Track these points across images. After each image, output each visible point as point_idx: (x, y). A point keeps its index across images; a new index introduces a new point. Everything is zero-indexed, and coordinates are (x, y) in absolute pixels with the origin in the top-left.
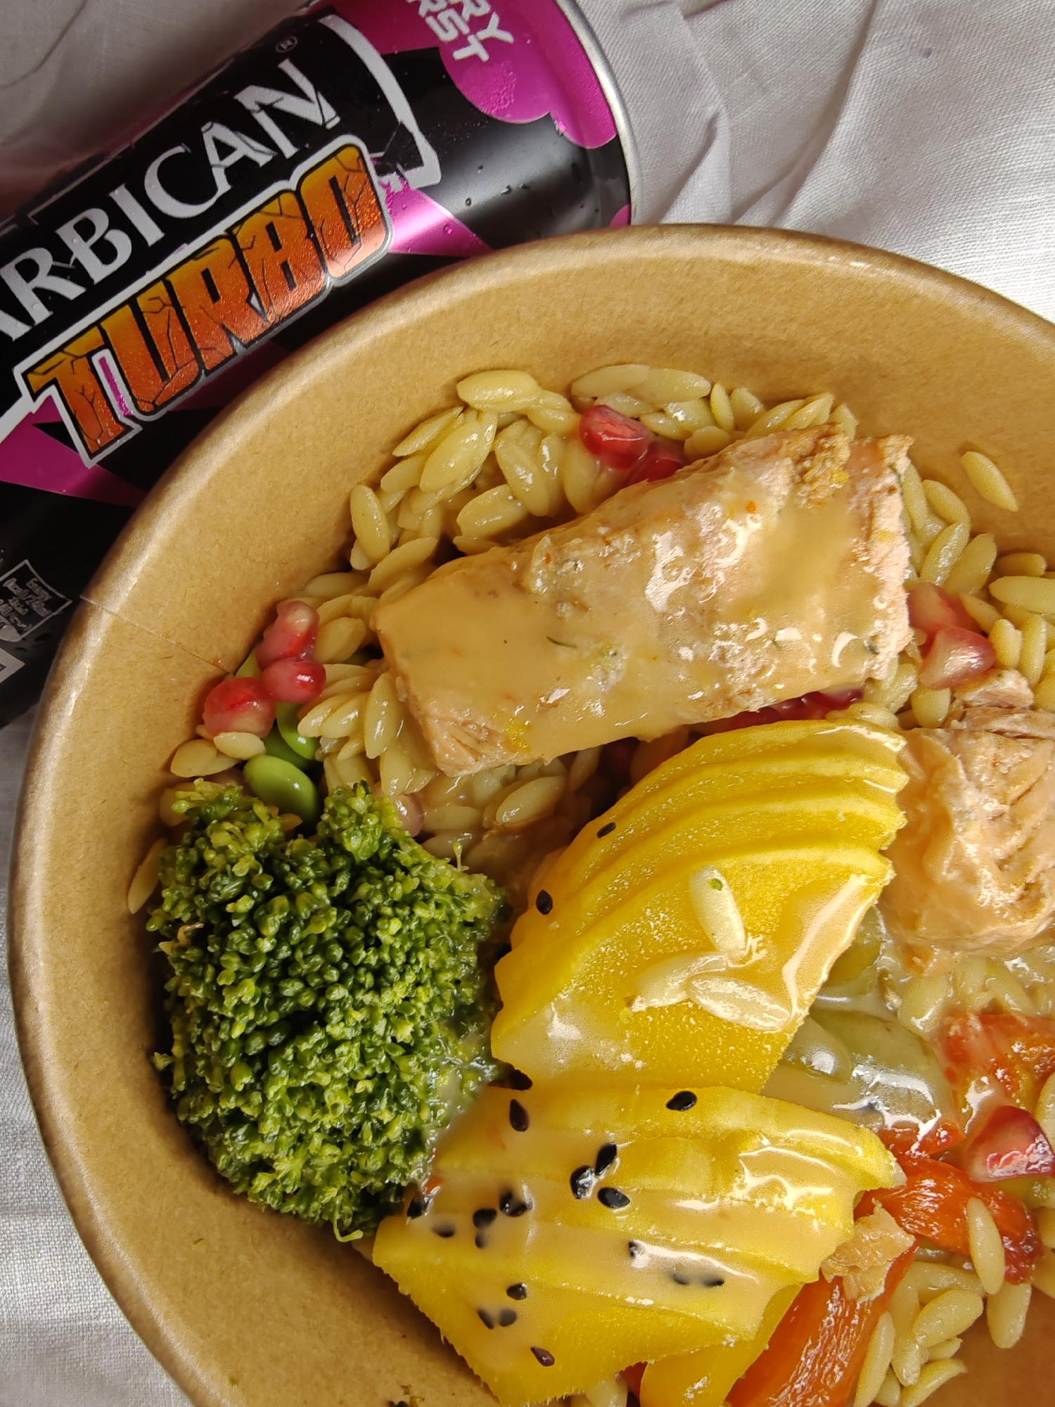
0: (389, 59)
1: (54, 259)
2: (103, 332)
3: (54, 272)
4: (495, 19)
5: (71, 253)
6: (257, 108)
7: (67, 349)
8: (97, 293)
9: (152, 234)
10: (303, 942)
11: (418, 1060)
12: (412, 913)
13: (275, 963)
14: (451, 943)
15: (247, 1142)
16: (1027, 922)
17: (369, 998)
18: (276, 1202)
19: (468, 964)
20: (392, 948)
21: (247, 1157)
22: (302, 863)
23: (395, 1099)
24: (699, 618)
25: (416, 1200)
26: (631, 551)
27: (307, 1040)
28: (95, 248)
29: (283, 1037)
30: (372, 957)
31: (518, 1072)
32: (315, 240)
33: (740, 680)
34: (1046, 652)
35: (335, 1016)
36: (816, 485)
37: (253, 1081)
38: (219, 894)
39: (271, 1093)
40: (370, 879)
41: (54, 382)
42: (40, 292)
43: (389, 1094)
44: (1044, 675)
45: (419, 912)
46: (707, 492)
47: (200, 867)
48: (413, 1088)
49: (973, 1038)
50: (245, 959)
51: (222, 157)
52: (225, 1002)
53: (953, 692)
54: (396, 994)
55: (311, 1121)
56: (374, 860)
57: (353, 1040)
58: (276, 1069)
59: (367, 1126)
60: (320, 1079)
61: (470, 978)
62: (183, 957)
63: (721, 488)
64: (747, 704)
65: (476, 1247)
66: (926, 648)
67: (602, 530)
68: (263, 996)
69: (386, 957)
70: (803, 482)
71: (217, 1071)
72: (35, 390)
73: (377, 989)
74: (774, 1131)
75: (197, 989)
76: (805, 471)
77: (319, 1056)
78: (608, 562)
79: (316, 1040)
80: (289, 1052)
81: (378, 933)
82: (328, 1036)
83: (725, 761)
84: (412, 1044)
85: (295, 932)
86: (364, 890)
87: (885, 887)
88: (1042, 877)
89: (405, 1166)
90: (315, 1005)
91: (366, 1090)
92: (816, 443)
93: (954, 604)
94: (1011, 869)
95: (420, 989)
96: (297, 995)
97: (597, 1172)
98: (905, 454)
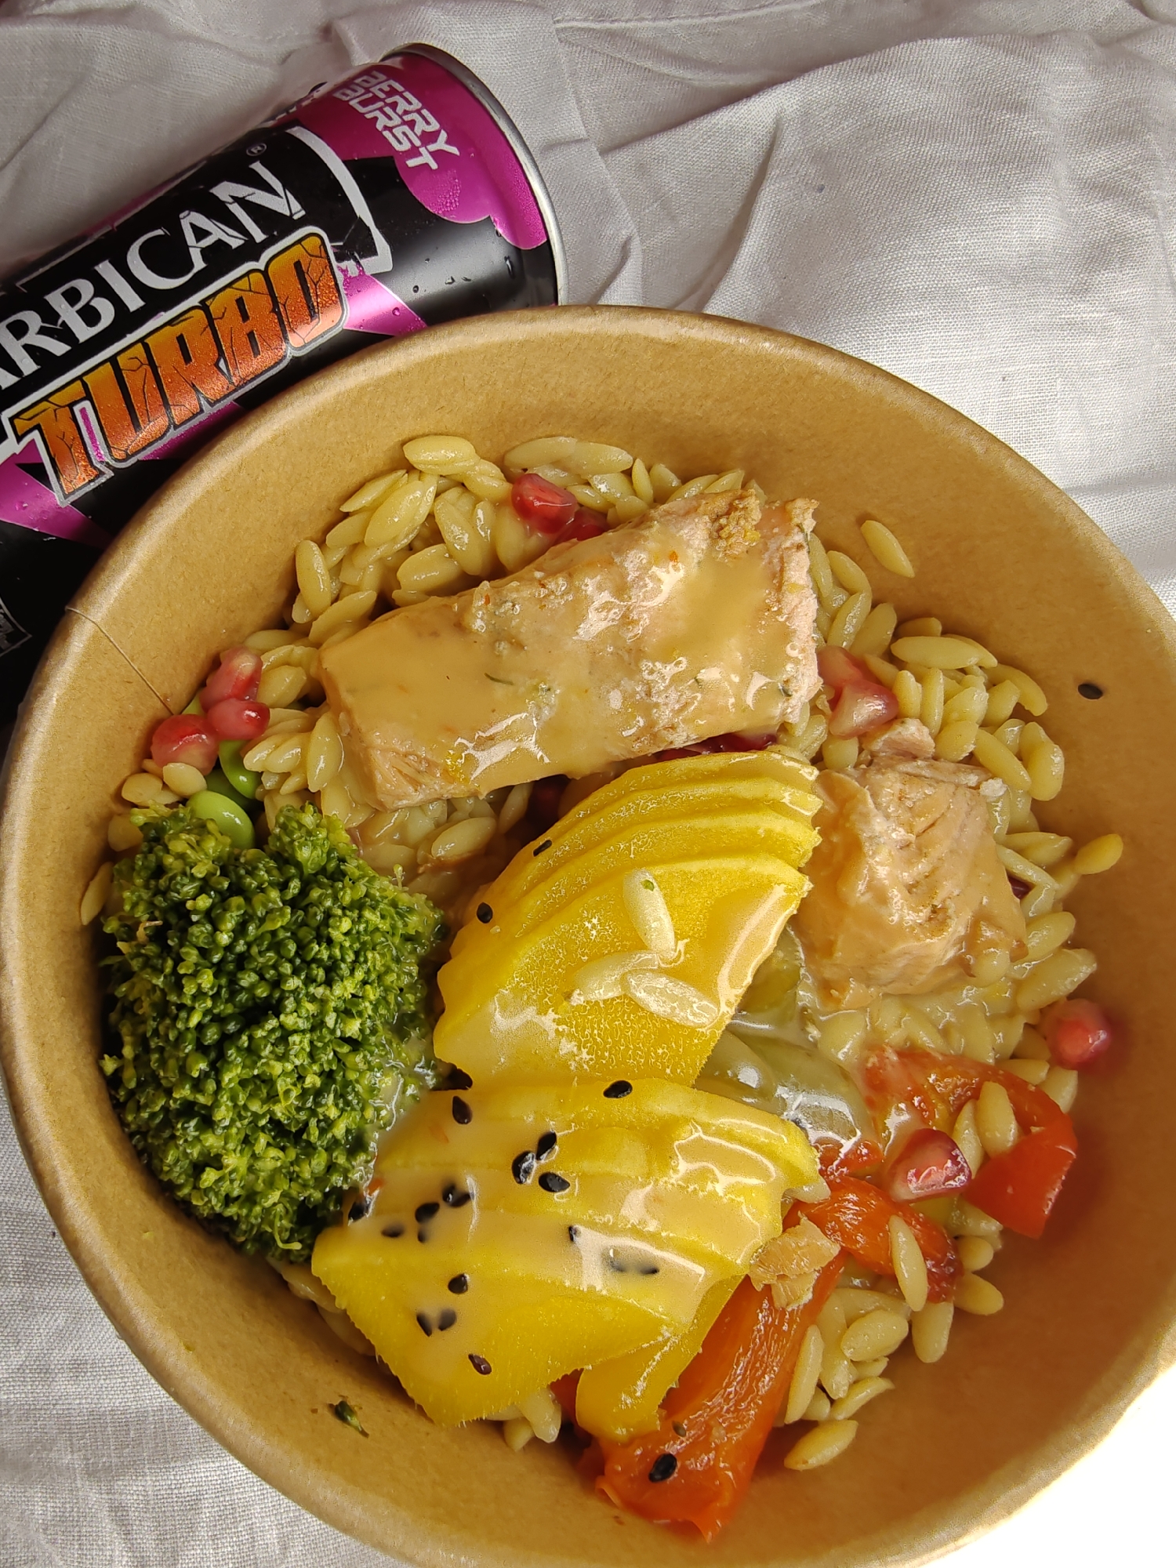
0: (349, 164)
1: (43, 321)
2: (85, 385)
3: (42, 331)
4: (443, 135)
5: (58, 316)
6: (231, 200)
7: (50, 399)
8: (81, 351)
9: (134, 302)
10: (259, 939)
11: (365, 1057)
12: (360, 916)
13: (231, 957)
14: (394, 952)
15: (197, 1133)
16: (935, 940)
17: (320, 991)
18: (220, 1204)
19: (410, 974)
20: (342, 947)
21: (195, 1152)
22: (256, 868)
23: (341, 1096)
24: (626, 657)
25: (358, 1202)
26: (566, 592)
27: (262, 1027)
28: (79, 312)
29: (238, 1026)
30: (324, 951)
31: (460, 1071)
32: (279, 314)
33: (664, 716)
34: (945, 703)
35: (290, 1004)
36: (732, 540)
37: (208, 1070)
38: (179, 893)
39: (226, 1078)
40: (321, 886)
41: (38, 427)
42: (29, 349)
43: (336, 1091)
44: (945, 724)
45: (367, 914)
46: (633, 542)
47: (160, 870)
48: (358, 1087)
49: (889, 1068)
50: (204, 953)
51: (198, 240)
52: (184, 990)
53: (860, 743)
54: (346, 989)
55: (261, 1113)
56: (323, 870)
57: (303, 1032)
58: (231, 1055)
59: (313, 1122)
60: (273, 1067)
61: (412, 987)
62: (143, 951)
63: (646, 539)
64: (671, 738)
65: (418, 1242)
66: (835, 703)
67: (538, 575)
68: (220, 987)
69: (337, 952)
70: (720, 537)
71: (172, 1063)
72: (20, 434)
73: (329, 983)
74: (704, 1118)
75: (159, 978)
76: (721, 528)
77: (273, 1044)
78: (543, 604)
79: (271, 1027)
80: (245, 1038)
81: (330, 930)
82: (281, 1026)
83: (652, 786)
84: (360, 1039)
85: (251, 928)
86: (315, 894)
87: (803, 899)
88: (948, 902)
89: (347, 1165)
90: (270, 996)
91: (314, 1085)
92: (731, 504)
93: (860, 664)
94: (919, 891)
95: (368, 987)
96: (253, 987)
97: (538, 1158)
98: (810, 515)
